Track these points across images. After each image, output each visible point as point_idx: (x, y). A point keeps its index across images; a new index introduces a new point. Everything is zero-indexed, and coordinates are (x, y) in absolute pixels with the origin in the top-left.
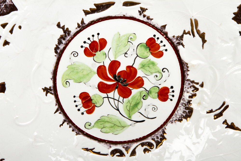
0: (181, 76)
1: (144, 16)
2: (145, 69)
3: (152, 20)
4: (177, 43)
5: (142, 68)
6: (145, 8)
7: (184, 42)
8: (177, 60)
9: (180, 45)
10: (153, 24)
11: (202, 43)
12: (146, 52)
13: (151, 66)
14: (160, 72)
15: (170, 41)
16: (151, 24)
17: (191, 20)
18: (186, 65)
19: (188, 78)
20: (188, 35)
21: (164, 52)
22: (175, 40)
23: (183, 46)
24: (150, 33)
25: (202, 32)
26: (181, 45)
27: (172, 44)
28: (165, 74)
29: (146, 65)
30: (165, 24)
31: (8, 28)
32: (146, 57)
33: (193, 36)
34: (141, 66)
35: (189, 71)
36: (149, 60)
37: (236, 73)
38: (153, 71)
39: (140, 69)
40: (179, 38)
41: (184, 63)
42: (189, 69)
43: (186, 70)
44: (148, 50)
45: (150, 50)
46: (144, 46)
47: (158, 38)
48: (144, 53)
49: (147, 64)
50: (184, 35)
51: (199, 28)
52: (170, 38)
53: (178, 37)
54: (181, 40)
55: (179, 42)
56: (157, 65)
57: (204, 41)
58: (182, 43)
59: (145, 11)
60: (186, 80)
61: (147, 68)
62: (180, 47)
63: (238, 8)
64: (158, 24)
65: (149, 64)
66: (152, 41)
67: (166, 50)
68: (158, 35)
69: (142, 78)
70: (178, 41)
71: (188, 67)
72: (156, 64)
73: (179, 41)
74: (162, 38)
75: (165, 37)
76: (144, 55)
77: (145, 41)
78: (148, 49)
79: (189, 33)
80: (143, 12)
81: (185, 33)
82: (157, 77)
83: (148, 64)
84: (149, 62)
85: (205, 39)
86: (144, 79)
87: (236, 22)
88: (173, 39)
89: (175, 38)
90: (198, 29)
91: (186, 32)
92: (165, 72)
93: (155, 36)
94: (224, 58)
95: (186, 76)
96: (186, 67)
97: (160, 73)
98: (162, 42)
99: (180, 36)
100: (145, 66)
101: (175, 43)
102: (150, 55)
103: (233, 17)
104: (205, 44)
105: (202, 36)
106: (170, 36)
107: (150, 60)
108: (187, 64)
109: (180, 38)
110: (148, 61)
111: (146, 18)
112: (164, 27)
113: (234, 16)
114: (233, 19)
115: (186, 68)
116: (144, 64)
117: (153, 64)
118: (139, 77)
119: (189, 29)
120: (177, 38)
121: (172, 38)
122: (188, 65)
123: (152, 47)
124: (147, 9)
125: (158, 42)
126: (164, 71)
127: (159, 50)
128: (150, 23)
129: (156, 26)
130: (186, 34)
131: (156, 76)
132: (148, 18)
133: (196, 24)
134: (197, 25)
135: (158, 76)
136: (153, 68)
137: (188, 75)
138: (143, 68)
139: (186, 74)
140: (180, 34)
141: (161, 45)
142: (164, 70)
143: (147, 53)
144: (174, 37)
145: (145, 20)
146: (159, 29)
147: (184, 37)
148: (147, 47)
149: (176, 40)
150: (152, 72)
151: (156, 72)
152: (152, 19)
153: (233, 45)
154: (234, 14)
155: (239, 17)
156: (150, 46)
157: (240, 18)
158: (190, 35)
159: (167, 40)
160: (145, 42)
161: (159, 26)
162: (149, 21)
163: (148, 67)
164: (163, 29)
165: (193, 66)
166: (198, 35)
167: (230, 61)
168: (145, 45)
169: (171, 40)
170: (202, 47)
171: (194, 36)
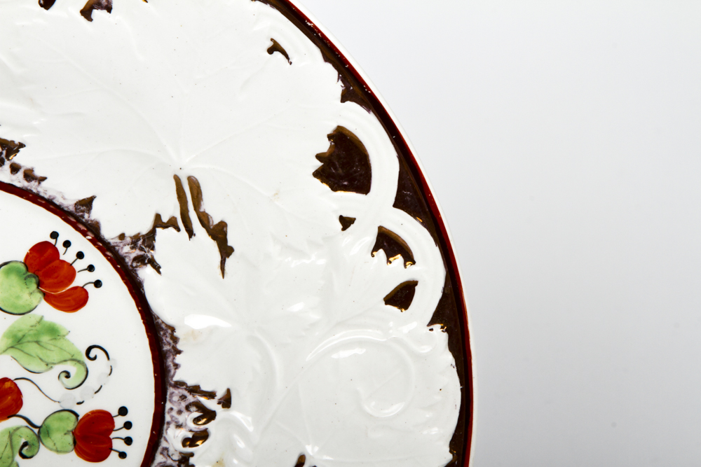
0: (155, 372)
1: (15, 169)
2: (26, 350)
3: (43, 183)
4: (135, 259)
5: (12, 347)
6: (17, 142)
7: (158, 254)
8: (139, 316)
9: (145, 264)
10: (46, 197)
11: (219, 258)
12: (27, 291)
13: (45, 339)
14: (78, 358)
15: (108, 253)
16: (42, 194)
17: (177, 180)
18: (169, 331)
19: (178, 376)
20: (171, 229)
21: (91, 289)
22: (126, 249)
23: (157, 268)
24: (41, 225)
25: (216, 220)
26: (149, 266)
27: (117, 261)
28: (98, 367)
29: (29, 339)
30: (89, 196)
32: (28, 310)
33: (186, 235)
34: (9, 342)
35: (179, 352)
36: (38, 320)
37: (335, 356)
38: (54, 356)
39: (5, 351)
40: (140, 243)
41: (163, 326)
42: (179, 347)
43: (169, 351)
44: (34, 286)
45: (39, 284)
46: (18, 272)
47: (67, 244)
48: (18, 297)
49: (31, 332)
50: (159, 230)
51: (207, 206)
52: (109, 243)
53: (135, 240)
54: (147, 249)
55: (142, 256)
56: (68, 337)
57: (226, 251)
58: (152, 256)
59: (18, 151)
60: (171, 385)
61: (33, 348)
62: (145, 273)
63: (330, 137)
64: (66, 197)
65: (38, 334)
66: (46, 255)
67: (98, 284)
68: (66, 231)
69: (16, 385)
70: (137, 252)
71: (175, 340)
72: (63, 333)
73: (142, 253)
74: (80, 242)
75: (90, 238)
76: (21, 302)
77: (19, 253)
78: (34, 280)
79: (172, 223)
80: (8, 156)
81: (158, 222)
82: (68, 375)
83: (35, 335)
84: (38, 327)
85: (230, 244)
86: (20, 384)
87: (326, 187)
88: (121, 245)
89: (128, 240)
90: (202, 210)
91: (165, 219)
92: (95, 358)
93: (54, 235)
94: (297, 307)
95: (170, 371)
96: (168, 339)
97: (79, 362)
98: (80, 255)
99: (143, 236)
100: (25, 340)
101: (127, 260)
102: (40, 302)
103: (316, 168)
104: (228, 261)
105: (219, 233)
106: (109, 233)
107: (42, 318)
108: (173, 330)
109: (143, 243)
110: (33, 321)
111: (20, 174)
112: (87, 203)
113: (319, 164)
114: (317, 174)
115: (169, 344)
116: (20, 335)
117: (53, 331)
118: (4, 380)
119: (171, 209)
120: (132, 243)
121: (118, 241)
122: (175, 334)
123: (48, 274)
124: (22, 145)
125: (68, 256)
126: (92, 355)
127: (74, 284)
128: (35, 191)
129: (58, 203)
130: (165, 226)
131: (64, 375)
132: (29, 175)
133: (196, 194)
134: (197, 197)
135: (72, 375)
136: (53, 348)
137: (177, 366)
138: (18, 346)
139: (169, 363)
140: (145, 228)
141: (79, 265)
142: (93, 353)
143: (29, 295)
144: (122, 237)
145: (18, 180)
146: (70, 213)
147: (157, 238)
148: (29, 276)
149: (132, 248)
150: (49, 360)
151: (65, 361)
152: (44, 179)
153: (322, 262)
154: (319, 157)
155: (335, 169)
156: (38, 270)
157: (340, 171)
158: (178, 230)
159: (99, 248)
160: (22, 258)
161: (69, 200)
162: (33, 186)
163: (35, 345)
164: (83, 211)
165: (194, 334)
166: (204, 230)
167: (315, 316)
168: (23, 267)
169: (114, 247)
170: (219, 271)
171: (191, 233)
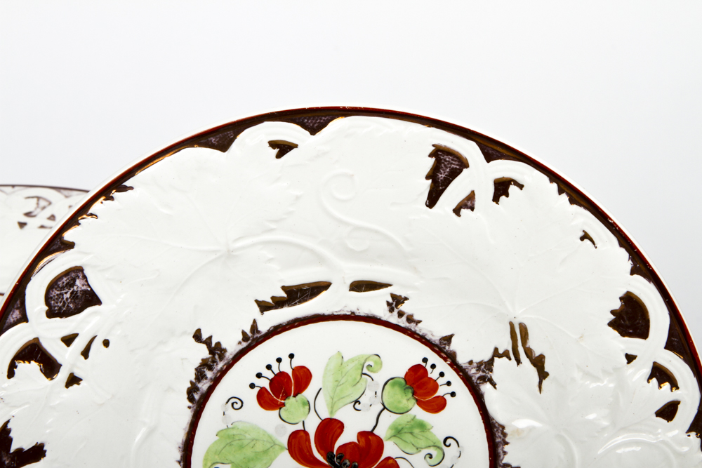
0: (490, 456)
1: (401, 314)
2: (403, 438)
3: (419, 325)
4: (479, 378)
5: (394, 436)
6: (403, 296)
7: (496, 375)
8: (480, 417)
9: (486, 382)
10: (421, 334)
11: (537, 379)
12: (406, 398)
13: (416, 431)
14: (438, 445)
15: (461, 374)
16: (418, 332)
17: (512, 325)
18: (501, 429)
19: (506, 460)
20: (505, 359)
21: (448, 398)
22: (473, 371)
23: (494, 385)
24: (415, 353)
25: (537, 354)
26: (488, 383)
27: (467, 379)
28: (451, 452)
29: (406, 430)
30: (449, 334)
31: (79, 344)
32: (406, 411)
33: (516, 363)
34: (392, 432)
35: (507, 443)
36: (412, 418)
37: (619, 451)
38: (422, 443)
39: (389, 439)
40: (483, 367)
41: (497, 425)
42: (507, 440)
43: (500, 442)
44: (410, 395)
45: (414, 394)
46: (400, 384)
47: (433, 366)
48: (399, 402)
49: (407, 426)
50: (496, 359)
51: (531, 343)
52: (462, 367)
53: (480, 364)
54: (487, 372)
55: (484, 376)
56: (431, 430)
57: (543, 375)
58: (491, 377)
59: (403, 303)
60: (500, 466)
61: (408, 437)
62: (486, 388)
63: (621, 299)
64: (434, 334)
65: (412, 427)
66: (419, 374)
67: (453, 394)
68: (433, 358)
69: (396, 462)
70: (481, 374)
71: (505, 435)
72: (428, 427)
73: (484, 374)
74: (442, 366)
75: (449, 362)
76: (401, 405)
77: (401, 372)
78: (410, 391)
79: (506, 354)
80: (397, 306)
81: (496, 353)
82: (431, 457)
83: (410, 428)
84: (412, 423)
85: (546, 370)
86: (399, 461)
87: (616, 333)
88: (470, 368)
89: (475, 365)
90: (527, 346)
91: (501, 351)
92: (449, 445)
93: (425, 360)
94: (591, 417)
95: (500, 456)
96: (500, 434)
97: (438, 447)
98: (442, 374)
99: (485, 362)
100: (403, 431)
101: (473, 378)
102: (414, 405)
103: (610, 320)
104: (545, 382)
105: (538, 362)
106: (462, 360)
107: (415, 416)
108: (503, 428)
109: (485, 367)
110: (409, 419)
111: (404, 318)
112: (448, 339)
113: (612, 317)
114: (611, 324)
115: (500, 437)
116: (400, 427)
117: (422, 426)
118: (388, 458)
119: (505, 344)
120: (477, 367)
121: (468, 365)
122: (505, 431)
123: (420, 387)
124: (406, 299)
125: (433, 375)
126: (447, 443)
127: (437, 394)
128: (413, 330)
129: (428, 338)
130: (500, 356)
131: (428, 456)
132: (410, 319)
133: (523, 335)
134: (525, 337)
135: (434, 456)
136: (421, 437)
137: (505, 453)
138: (398, 436)
139: (500, 450)
140: (486, 357)
141: (441, 381)
142: (448, 442)
143: (407, 401)
144: (471, 362)
145: (402, 322)
146: (436, 345)
147: (495, 364)
148: (407, 388)
149: (477, 370)
150: (419, 446)
151: (429, 447)
152: (420, 322)
153: (611, 385)
154: (613, 312)
155: (624, 321)
156: (413, 384)
157: (627, 323)
158: (510, 359)
159: (455, 370)
160: (403, 376)
161: (435, 337)
162: (412, 326)
163: (410, 435)
164: (445, 344)
165: (518, 431)
166: (528, 360)
167: (605, 423)
168: (403, 382)
169: (465, 369)
170: (537, 388)
171: (519, 362)
